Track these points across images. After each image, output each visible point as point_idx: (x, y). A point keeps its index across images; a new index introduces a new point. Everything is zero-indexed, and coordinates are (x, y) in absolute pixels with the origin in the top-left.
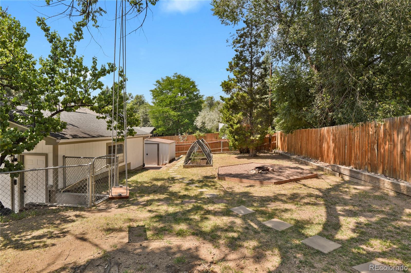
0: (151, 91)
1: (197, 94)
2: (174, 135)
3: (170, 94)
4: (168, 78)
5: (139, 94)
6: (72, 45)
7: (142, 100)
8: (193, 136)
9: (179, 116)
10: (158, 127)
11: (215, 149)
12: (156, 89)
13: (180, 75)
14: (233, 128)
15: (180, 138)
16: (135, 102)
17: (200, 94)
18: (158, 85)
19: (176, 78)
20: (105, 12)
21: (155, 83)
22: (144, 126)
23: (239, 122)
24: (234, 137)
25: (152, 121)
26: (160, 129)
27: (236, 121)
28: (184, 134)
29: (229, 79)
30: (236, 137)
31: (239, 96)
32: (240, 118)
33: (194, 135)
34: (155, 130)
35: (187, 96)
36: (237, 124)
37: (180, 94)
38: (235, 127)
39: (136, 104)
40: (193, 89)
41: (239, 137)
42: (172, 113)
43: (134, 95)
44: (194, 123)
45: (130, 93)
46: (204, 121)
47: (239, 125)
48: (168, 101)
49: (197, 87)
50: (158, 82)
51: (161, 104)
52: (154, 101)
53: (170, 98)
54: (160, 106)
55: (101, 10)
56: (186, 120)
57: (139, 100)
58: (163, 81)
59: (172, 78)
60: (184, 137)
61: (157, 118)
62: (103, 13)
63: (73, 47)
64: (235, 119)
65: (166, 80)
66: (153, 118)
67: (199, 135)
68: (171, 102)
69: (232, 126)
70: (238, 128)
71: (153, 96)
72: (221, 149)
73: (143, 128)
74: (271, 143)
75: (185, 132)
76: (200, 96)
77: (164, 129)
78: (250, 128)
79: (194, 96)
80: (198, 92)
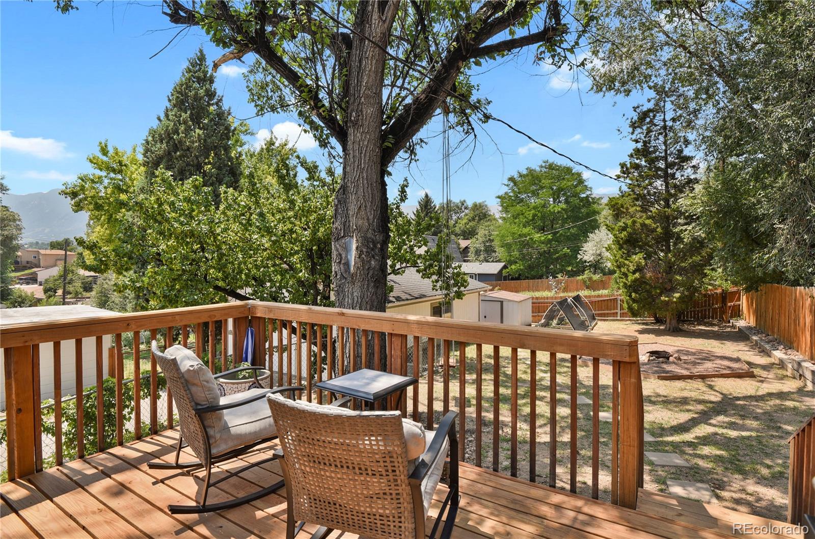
0: (499, 197)
1: (588, 197)
2: (541, 277)
3: (533, 201)
4: (531, 172)
5: (479, 201)
6: (398, 207)
7: (484, 211)
8: (577, 281)
9: (550, 241)
10: (511, 262)
11: (606, 312)
12: (506, 193)
13: (553, 163)
14: (627, 280)
15: (551, 284)
16: (472, 215)
17: (593, 196)
18: (512, 184)
19: (544, 170)
20: (426, 143)
21: (506, 182)
22: (487, 261)
23: (639, 269)
24: (630, 296)
25: (500, 252)
26: (513, 267)
27: (632, 268)
28: (559, 276)
29: (622, 192)
30: (633, 295)
31: (638, 225)
32: (640, 263)
33: (580, 277)
34: (505, 267)
35: (567, 202)
36: (634, 272)
37: (552, 199)
38: (631, 277)
39: (473, 219)
40: (579, 188)
41: (640, 295)
42: (537, 236)
43: (470, 204)
44: (579, 256)
45: (462, 200)
46: (598, 252)
47: (637, 275)
48: (530, 214)
49: (586, 184)
50: (511, 179)
51: (517, 220)
52: (504, 215)
53: (534, 208)
54: (515, 223)
55: (422, 141)
56: (566, 250)
57: (477, 212)
58: (521, 176)
59: (538, 169)
60: (559, 282)
61: (508, 246)
62: (423, 145)
63: (399, 209)
64: (631, 264)
65: (527, 175)
66: (502, 247)
67: (590, 279)
68: (534, 215)
69: (626, 275)
70: (636, 280)
71: (502, 205)
72: (617, 313)
73: (485, 264)
74: (726, 305)
75: (561, 271)
76: (593, 199)
77: (522, 267)
78: (661, 281)
79: (582, 200)
80: (588, 193)
